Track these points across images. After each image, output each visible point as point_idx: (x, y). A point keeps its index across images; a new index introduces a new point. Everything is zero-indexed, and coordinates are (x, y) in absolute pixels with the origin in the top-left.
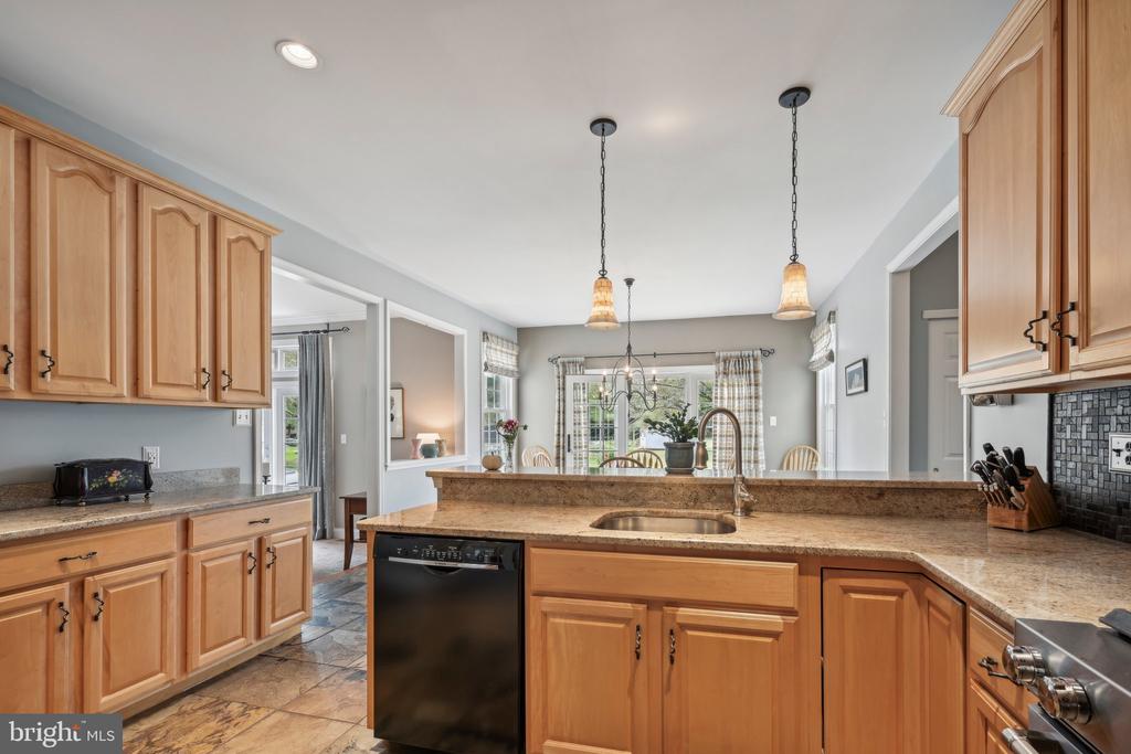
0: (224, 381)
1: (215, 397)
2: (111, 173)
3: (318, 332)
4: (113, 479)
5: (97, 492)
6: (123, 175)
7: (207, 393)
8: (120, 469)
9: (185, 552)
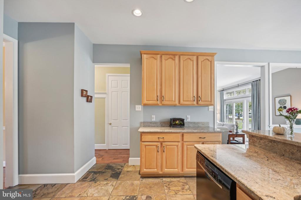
0: (199, 99)
1: (197, 103)
2: (175, 55)
3: (257, 81)
4: (177, 122)
5: (174, 125)
6: (177, 55)
7: (195, 103)
8: (178, 120)
9: (183, 142)
